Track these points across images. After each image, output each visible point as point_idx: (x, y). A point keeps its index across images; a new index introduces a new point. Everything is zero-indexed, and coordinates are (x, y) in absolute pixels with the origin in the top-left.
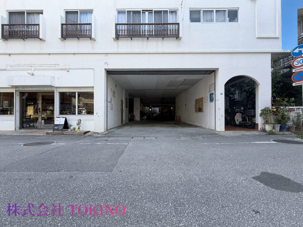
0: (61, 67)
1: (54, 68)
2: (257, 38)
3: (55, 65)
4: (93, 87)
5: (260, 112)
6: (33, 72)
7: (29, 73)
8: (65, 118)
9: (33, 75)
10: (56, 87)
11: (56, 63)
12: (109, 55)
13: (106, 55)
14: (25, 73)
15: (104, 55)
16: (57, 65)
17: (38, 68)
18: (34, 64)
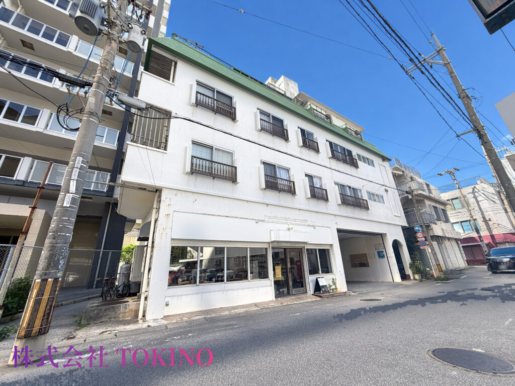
2: (394, 215)
3: (305, 220)
4: (332, 245)
5: (408, 266)
10: (306, 244)
15: (334, 216)
17: (292, 222)
18: (289, 218)
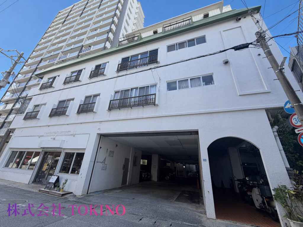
0: (71, 133)
1: (68, 134)
2: (240, 95)
3: (68, 131)
4: (85, 149)
6: (54, 137)
7: (51, 139)
8: (57, 177)
9: (54, 139)
10: (64, 149)
11: (69, 131)
12: (102, 123)
13: (100, 122)
14: (49, 138)
16: (70, 131)
17: (59, 134)
18: (58, 132)
